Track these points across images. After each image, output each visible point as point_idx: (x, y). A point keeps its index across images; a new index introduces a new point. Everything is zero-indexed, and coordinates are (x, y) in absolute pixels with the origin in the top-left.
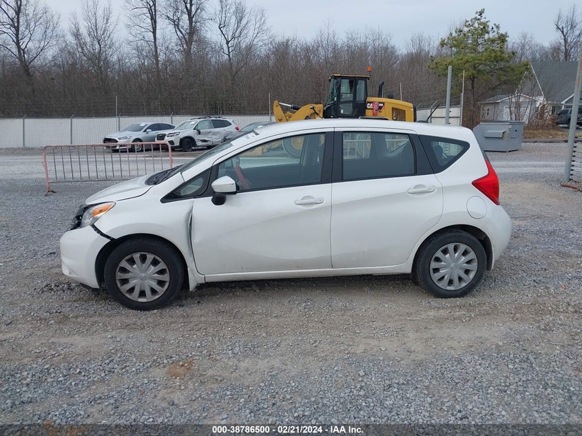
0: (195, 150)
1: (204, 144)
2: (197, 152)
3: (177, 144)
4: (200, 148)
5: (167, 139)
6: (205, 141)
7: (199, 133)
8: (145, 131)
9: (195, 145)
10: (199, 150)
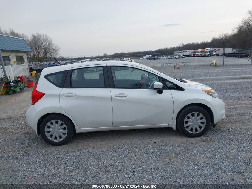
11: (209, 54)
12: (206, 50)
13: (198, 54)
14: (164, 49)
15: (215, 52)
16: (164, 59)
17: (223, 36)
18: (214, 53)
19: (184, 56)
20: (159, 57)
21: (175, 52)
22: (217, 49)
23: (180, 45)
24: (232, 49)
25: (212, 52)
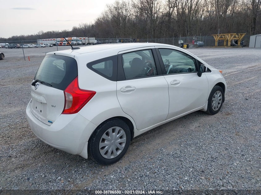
11: (76, 43)
12: (72, 39)
13: (65, 42)
14: (20, 36)
15: (82, 41)
16: (29, 47)
17: (82, 26)
18: (80, 42)
19: (51, 45)
20: (21, 45)
21: (38, 40)
22: (82, 38)
23: (39, 33)
24: (95, 38)
25: (79, 41)
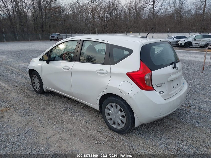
0: (192, 47)
1: (197, 45)
2: (192, 48)
3: (183, 44)
4: (194, 47)
5: (179, 42)
6: (198, 44)
7: (195, 40)
8: (173, 39)
9: (192, 45)
10: (193, 47)
